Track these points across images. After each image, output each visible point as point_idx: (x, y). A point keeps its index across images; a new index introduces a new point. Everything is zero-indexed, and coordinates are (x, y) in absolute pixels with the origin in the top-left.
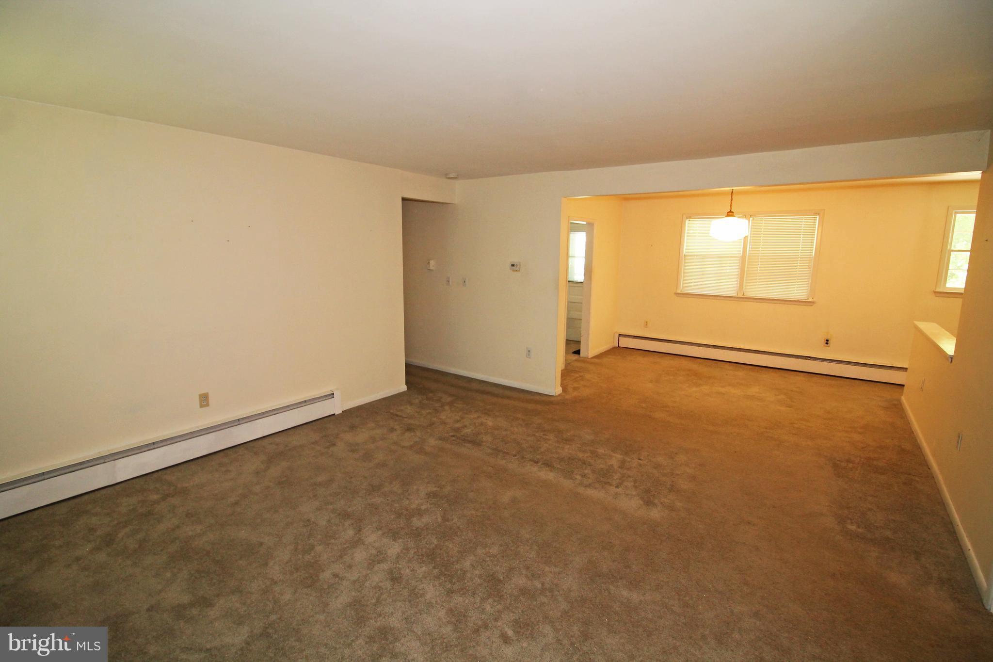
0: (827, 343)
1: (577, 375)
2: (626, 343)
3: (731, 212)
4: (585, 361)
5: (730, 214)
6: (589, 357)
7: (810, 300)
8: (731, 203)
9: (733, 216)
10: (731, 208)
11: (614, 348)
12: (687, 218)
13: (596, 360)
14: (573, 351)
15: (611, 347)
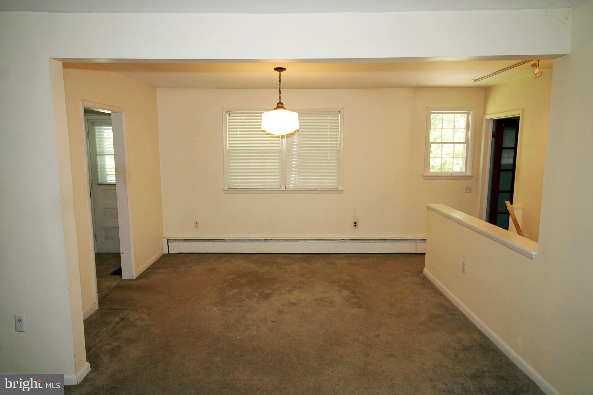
0: (355, 226)
1: (117, 319)
2: (176, 248)
3: (280, 103)
4: (130, 285)
5: (280, 106)
6: (134, 278)
7: (340, 188)
8: (280, 94)
9: (282, 107)
10: (280, 99)
11: (164, 256)
12: (227, 112)
13: (143, 281)
14: (112, 271)
15: (161, 256)
